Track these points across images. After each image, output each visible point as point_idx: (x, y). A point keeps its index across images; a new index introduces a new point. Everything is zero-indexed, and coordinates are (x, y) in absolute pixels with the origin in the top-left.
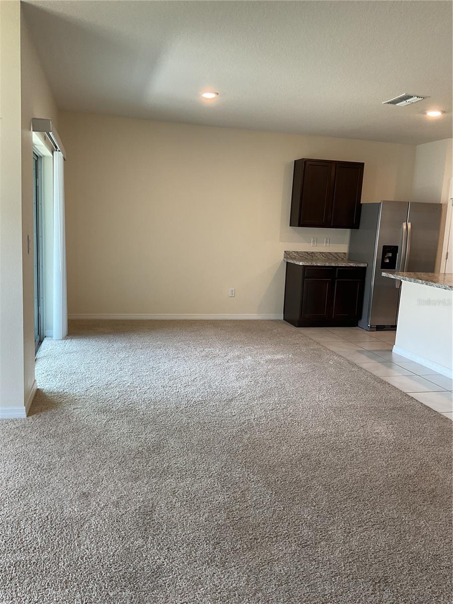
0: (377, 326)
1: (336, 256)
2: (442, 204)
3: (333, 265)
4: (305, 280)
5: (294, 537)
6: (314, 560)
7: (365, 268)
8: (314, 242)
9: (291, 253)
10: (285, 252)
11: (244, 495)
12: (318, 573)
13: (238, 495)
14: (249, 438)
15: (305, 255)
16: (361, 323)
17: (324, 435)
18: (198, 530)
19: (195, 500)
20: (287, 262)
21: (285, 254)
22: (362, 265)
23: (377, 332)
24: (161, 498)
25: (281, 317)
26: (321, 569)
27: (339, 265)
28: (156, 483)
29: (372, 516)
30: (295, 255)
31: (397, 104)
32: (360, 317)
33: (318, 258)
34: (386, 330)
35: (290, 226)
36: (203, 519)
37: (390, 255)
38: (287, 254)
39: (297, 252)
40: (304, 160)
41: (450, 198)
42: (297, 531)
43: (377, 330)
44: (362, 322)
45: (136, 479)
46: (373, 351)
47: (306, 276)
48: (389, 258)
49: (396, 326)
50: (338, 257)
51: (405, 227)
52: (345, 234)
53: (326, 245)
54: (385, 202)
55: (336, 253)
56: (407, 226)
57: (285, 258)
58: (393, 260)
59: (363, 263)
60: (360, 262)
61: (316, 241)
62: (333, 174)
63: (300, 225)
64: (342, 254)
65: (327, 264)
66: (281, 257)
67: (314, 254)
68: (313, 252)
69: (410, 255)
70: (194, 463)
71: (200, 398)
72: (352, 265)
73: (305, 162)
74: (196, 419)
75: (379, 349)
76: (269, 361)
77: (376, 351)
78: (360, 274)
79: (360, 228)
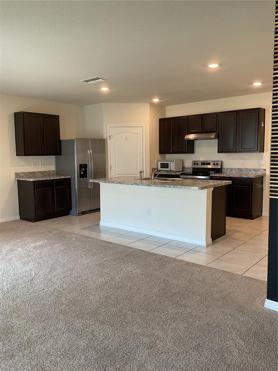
0: (82, 212)
1: (48, 173)
2: (105, 139)
3: (52, 178)
4: (36, 190)
5: (142, 345)
6: (162, 352)
7: (70, 179)
8: (34, 165)
9: (20, 174)
10: (15, 173)
11: (94, 335)
12: (170, 359)
13: (90, 336)
14: (66, 300)
15: (29, 174)
16: (71, 212)
17: (106, 283)
18: (86, 369)
19: (67, 352)
20: (18, 180)
21: (15, 175)
22: (68, 177)
23: (83, 215)
24: (43, 361)
25: (18, 217)
26: (169, 355)
27: (56, 179)
28: (30, 353)
29: (166, 316)
30: (22, 174)
31: (89, 82)
32: (70, 208)
33: (38, 176)
34: (86, 214)
35: (17, 155)
36: (83, 361)
37: (83, 169)
38: (17, 174)
39: (24, 173)
40: (23, 113)
41: (108, 136)
42: (140, 341)
43: (82, 215)
44: (73, 211)
45: (13, 356)
46: (90, 227)
47: (36, 188)
48: (83, 171)
49: (100, 209)
50: (50, 174)
51: (89, 153)
52: (52, 159)
53: (42, 167)
54: (77, 139)
55: (49, 171)
56: (90, 152)
57: (16, 177)
58: (85, 172)
59: (69, 176)
60: (67, 176)
61: (35, 165)
62: (42, 122)
63: (26, 155)
64: (52, 171)
65: (48, 179)
66: (13, 177)
67: (35, 173)
68: (34, 172)
69: (94, 168)
70: (45, 329)
71: (9, 285)
72: (63, 177)
73: (23, 114)
74: (19, 300)
75: (92, 225)
76: (35, 248)
77: (91, 226)
78: (67, 183)
79: (62, 154)
